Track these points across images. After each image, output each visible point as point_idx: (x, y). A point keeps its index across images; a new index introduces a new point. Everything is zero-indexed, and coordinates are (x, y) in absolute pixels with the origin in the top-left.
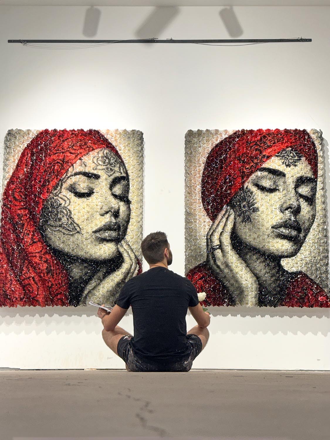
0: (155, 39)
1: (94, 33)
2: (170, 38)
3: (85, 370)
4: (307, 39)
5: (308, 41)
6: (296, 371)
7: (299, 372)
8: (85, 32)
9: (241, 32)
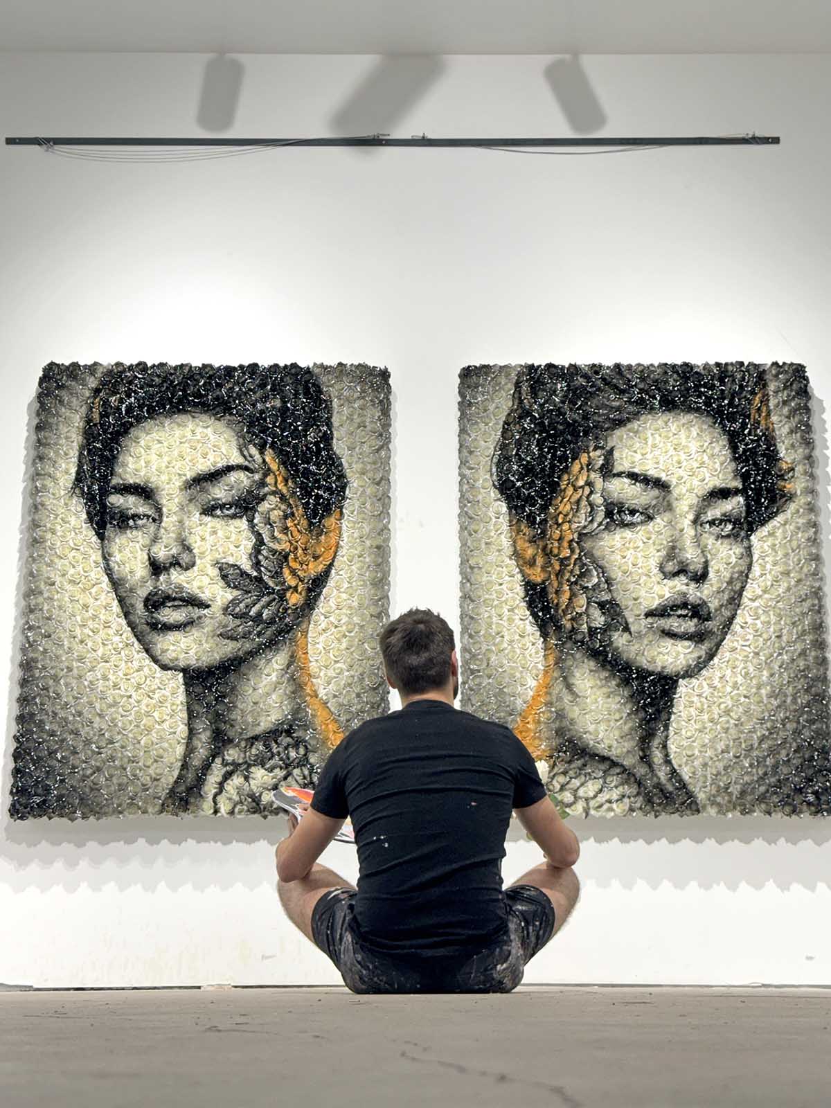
0: (381, 137)
1: (228, 122)
2: (421, 135)
3: (202, 989)
4: (769, 138)
5: (771, 143)
6: (753, 987)
7: (759, 989)
8: (203, 120)
9: (601, 120)
